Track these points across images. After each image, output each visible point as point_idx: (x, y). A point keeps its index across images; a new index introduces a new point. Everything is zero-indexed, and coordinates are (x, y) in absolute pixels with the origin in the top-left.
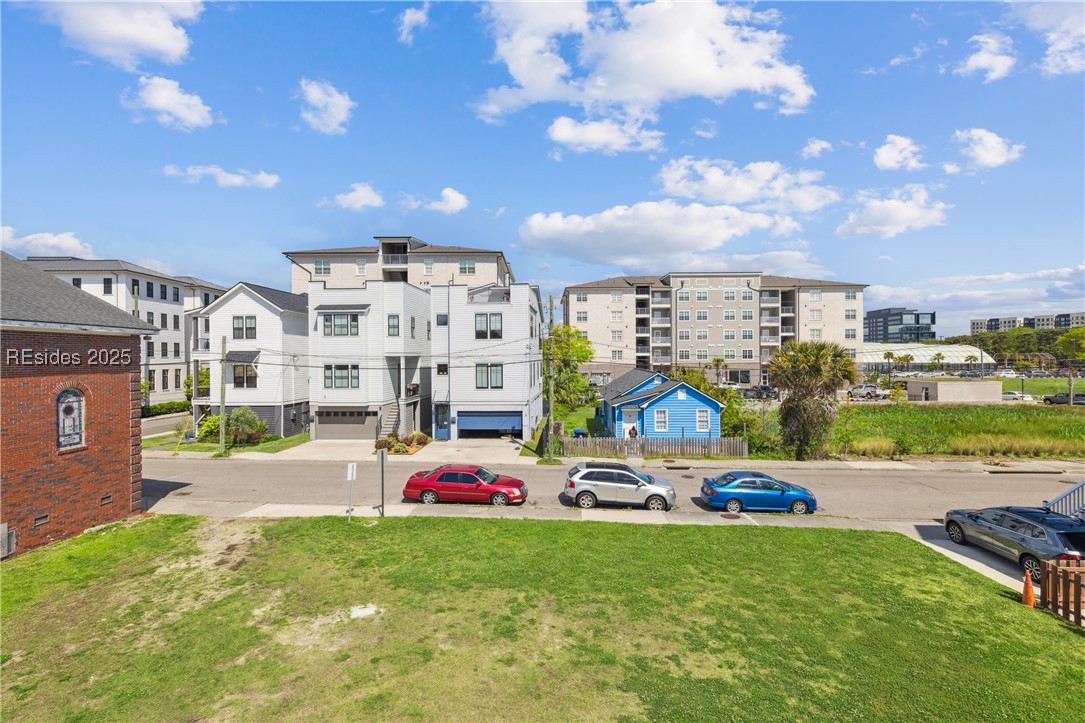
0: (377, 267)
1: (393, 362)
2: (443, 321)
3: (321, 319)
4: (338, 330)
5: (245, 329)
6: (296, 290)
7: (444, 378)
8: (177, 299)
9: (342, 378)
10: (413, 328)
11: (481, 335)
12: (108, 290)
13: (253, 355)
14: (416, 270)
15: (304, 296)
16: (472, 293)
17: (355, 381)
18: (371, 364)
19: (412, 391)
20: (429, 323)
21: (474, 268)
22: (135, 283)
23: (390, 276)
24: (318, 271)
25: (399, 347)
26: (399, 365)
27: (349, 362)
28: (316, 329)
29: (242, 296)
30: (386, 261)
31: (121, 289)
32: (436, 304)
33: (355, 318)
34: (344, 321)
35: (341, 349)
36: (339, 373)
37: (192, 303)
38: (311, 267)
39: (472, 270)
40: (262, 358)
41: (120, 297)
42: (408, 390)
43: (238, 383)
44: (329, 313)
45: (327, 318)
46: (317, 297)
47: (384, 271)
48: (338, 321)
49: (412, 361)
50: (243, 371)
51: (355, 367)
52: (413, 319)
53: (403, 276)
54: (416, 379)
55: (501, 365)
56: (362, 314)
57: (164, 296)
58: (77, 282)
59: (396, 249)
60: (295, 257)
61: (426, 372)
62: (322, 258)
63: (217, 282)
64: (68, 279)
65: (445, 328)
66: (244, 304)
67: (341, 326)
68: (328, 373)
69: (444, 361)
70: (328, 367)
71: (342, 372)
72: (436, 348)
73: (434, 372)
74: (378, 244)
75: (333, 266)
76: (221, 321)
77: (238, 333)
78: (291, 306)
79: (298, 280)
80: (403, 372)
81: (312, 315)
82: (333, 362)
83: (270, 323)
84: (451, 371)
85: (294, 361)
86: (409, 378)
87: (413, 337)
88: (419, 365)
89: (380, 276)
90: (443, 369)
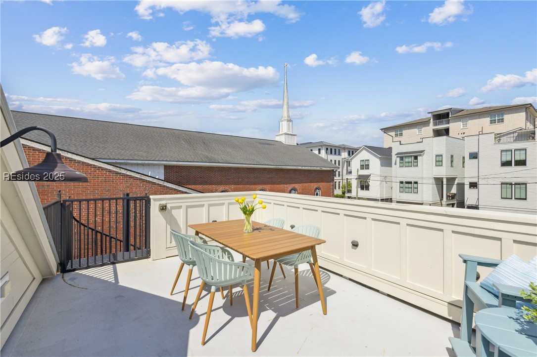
0: (429, 130)
1: (439, 181)
2: (474, 156)
3: (398, 159)
4: (407, 164)
5: (365, 166)
6: (386, 146)
7: (475, 191)
8: (339, 154)
9: (409, 188)
10: (452, 161)
11: (506, 164)
12: (319, 153)
13: (368, 176)
14: (455, 127)
15: (390, 149)
16: (499, 137)
17: (416, 190)
18: (425, 181)
19: (453, 197)
20: (464, 158)
21: (503, 119)
22: (327, 149)
23: (438, 133)
24: (396, 135)
25: (443, 172)
26: (442, 182)
27: (413, 180)
28: (396, 164)
29: (364, 151)
30: (435, 124)
31: (323, 152)
32: (470, 146)
33: (416, 158)
34: (410, 160)
35: (408, 173)
36: (407, 185)
37: (345, 155)
38: (393, 134)
39: (502, 120)
40: (371, 178)
41: (323, 154)
42: (448, 196)
43: (362, 188)
44: (402, 156)
45: (402, 158)
46: (396, 149)
47: (434, 130)
48: (407, 160)
49: (451, 180)
50: (365, 186)
51: (416, 183)
52: (452, 156)
53: (446, 132)
54: (454, 190)
55: (526, 184)
56: (420, 155)
57: (335, 154)
58: (312, 150)
59: (441, 117)
60: (386, 130)
61: (461, 186)
62: (398, 129)
63: (356, 146)
64: (310, 149)
65: (476, 160)
66: (364, 155)
67: (409, 162)
68: (402, 185)
69: (474, 180)
70: (402, 182)
71: (410, 185)
72: (469, 173)
73: (467, 187)
74: (430, 115)
75: (405, 132)
76: (356, 163)
77: (362, 167)
78: (385, 155)
79: (387, 141)
80: (445, 187)
81: (394, 157)
82: (404, 180)
83: (375, 162)
84: (480, 187)
85: (385, 179)
86: (449, 189)
87: (452, 166)
88: (456, 182)
89: (431, 134)
90: (473, 185)
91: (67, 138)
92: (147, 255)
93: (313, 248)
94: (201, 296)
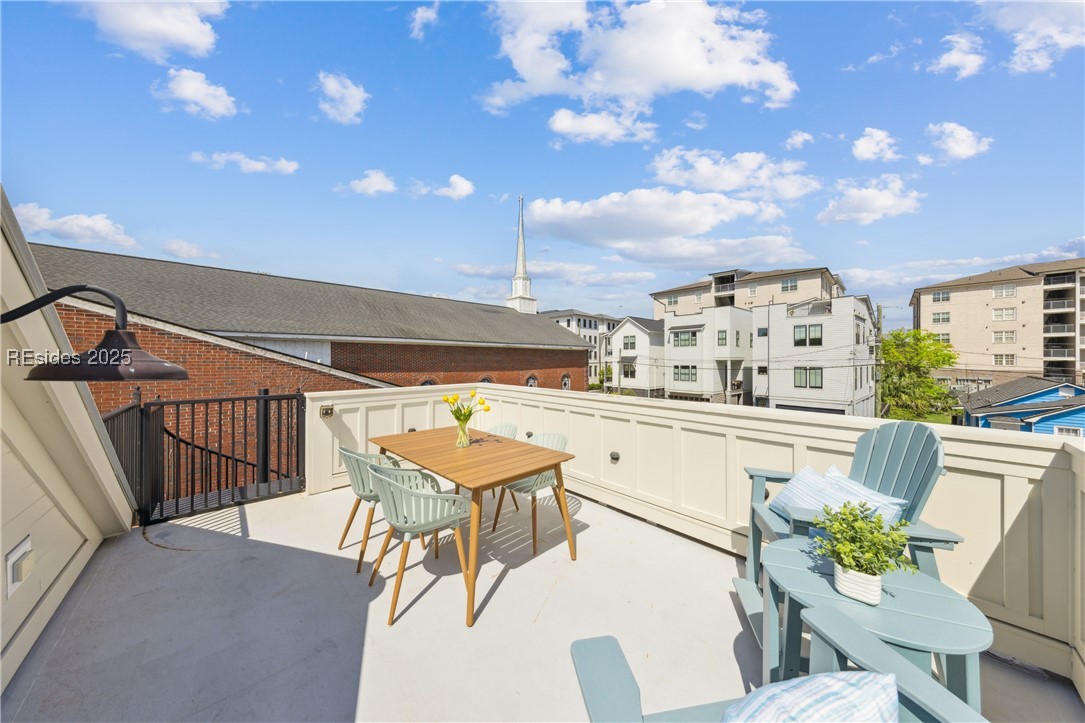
0: (709, 297)
1: (722, 365)
2: (763, 333)
3: (672, 336)
4: (683, 343)
5: (630, 344)
6: (657, 318)
7: (763, 377)
8: (596, 328)
9: (685, 374)
10: (738, 339)
11: (800, 343)
12: (569, 325)
13: (634, 359)
14: (741, 294)
15: (662, 321)
16: (791, 308)
17: (694, 377)
18: (705, 366)
19: (739, 385)
20: (751, 335)
21: (796, 286)
22: (579, 320)
23: (721, 302)
24: (670, 303)
25: (727, 353)
26: (726, 367)
27: (690, 364)
28: (669, 342)
29: (628, 324)
30: (718, 290)
31: (574, 324)
32: (759, 320)
33: (694, 334)
34: (686, 336)
35: (684, 355)
36: (683, 371)
37: (603, 328)
38: (665, 301)
39: (795, 288)
40: (638, 361)
41: (574, 327)
42: (733, 385)
43: (626, 375)
44: (677, 332)
45: (676, 335)
46: (670, 322)
47: (716, 298)
48: (683, 337)
49: (736, 364)
50: (629, 371)
51: (694, 367)
52: (738, 333)
53: (731, 300)
54: (740, 377)
55: (821, 369)
56: (699, 331)
57: (590, 327)
58: (558, 322)
59: (725, 280)
60: (656, 296)
61: (748, 371)
62: (672, 294)
63: (617, 317)
64: (555, 320)
65: (766, 338)
66: (629, 329)
67: (685, 340)
68: (676, 371)
69: (764, 364)
70: (676, 367)
71: (686, 371)
72: (756, 356)
73: (755, 372)
74: (711, 278)
75: (680, 299)
76: (617, 341)
77: (626, 346)
78: (654, 328)
79: (657, 311)
80: (729, 372)
81: (667, 333)
82: (680, 364)
83: (643, 339)
84: (770, 372)
85: (655, 362)
86: (734, 375)
87: (737, 345)
88: (742, 367)
89: (713, 303)
90: (763, 370)
91: (156, 295)
92: (300, 487)
93: (556, 467)
94: (390, 547)
